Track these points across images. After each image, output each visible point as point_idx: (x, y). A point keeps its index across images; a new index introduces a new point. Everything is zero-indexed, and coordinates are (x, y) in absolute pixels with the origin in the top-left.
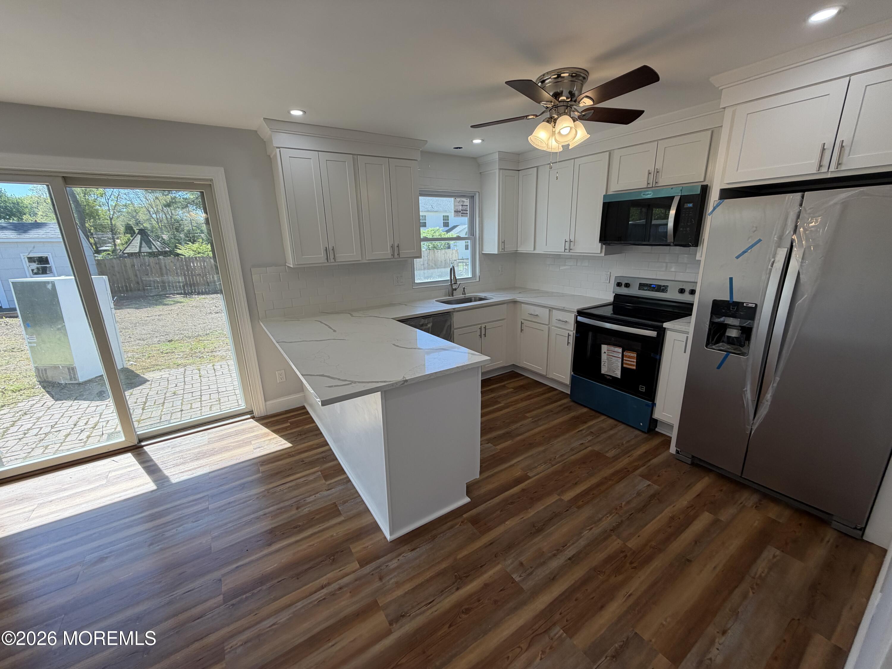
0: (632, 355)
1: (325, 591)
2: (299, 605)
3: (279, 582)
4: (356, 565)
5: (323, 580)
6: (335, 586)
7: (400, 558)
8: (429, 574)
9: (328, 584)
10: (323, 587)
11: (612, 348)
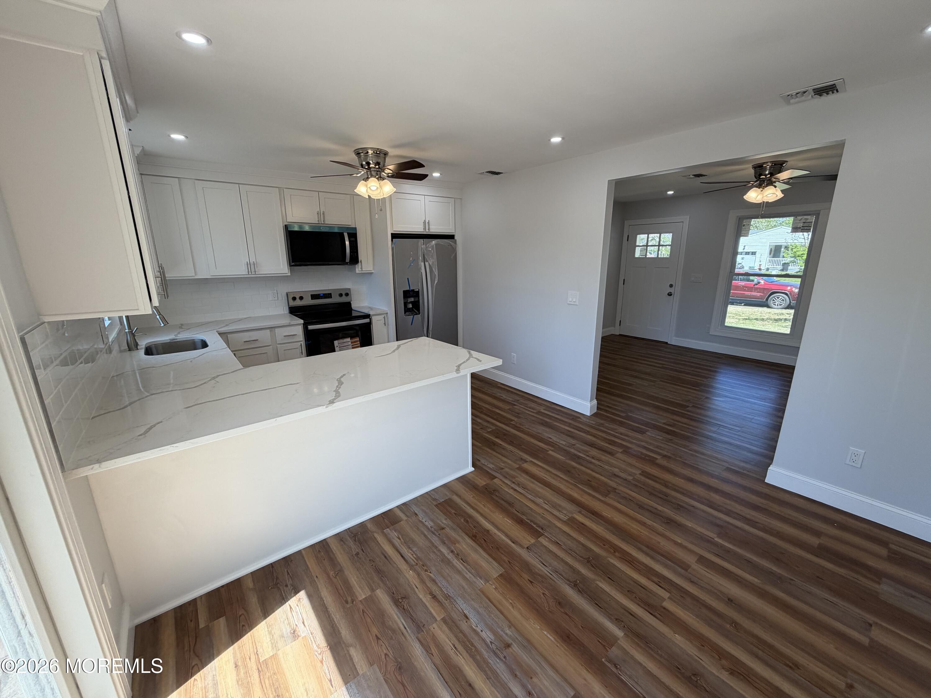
0: (356, 340)
1: (517, 488)
2: (530, 497)
3: (518, 512)
4: (496, 480)
5: (511, 492)
6: (513, 485)
7: (486, 464)
8: (494, 453)
9: (512, 488)
10: (515, 490)
11: (341, 341)
